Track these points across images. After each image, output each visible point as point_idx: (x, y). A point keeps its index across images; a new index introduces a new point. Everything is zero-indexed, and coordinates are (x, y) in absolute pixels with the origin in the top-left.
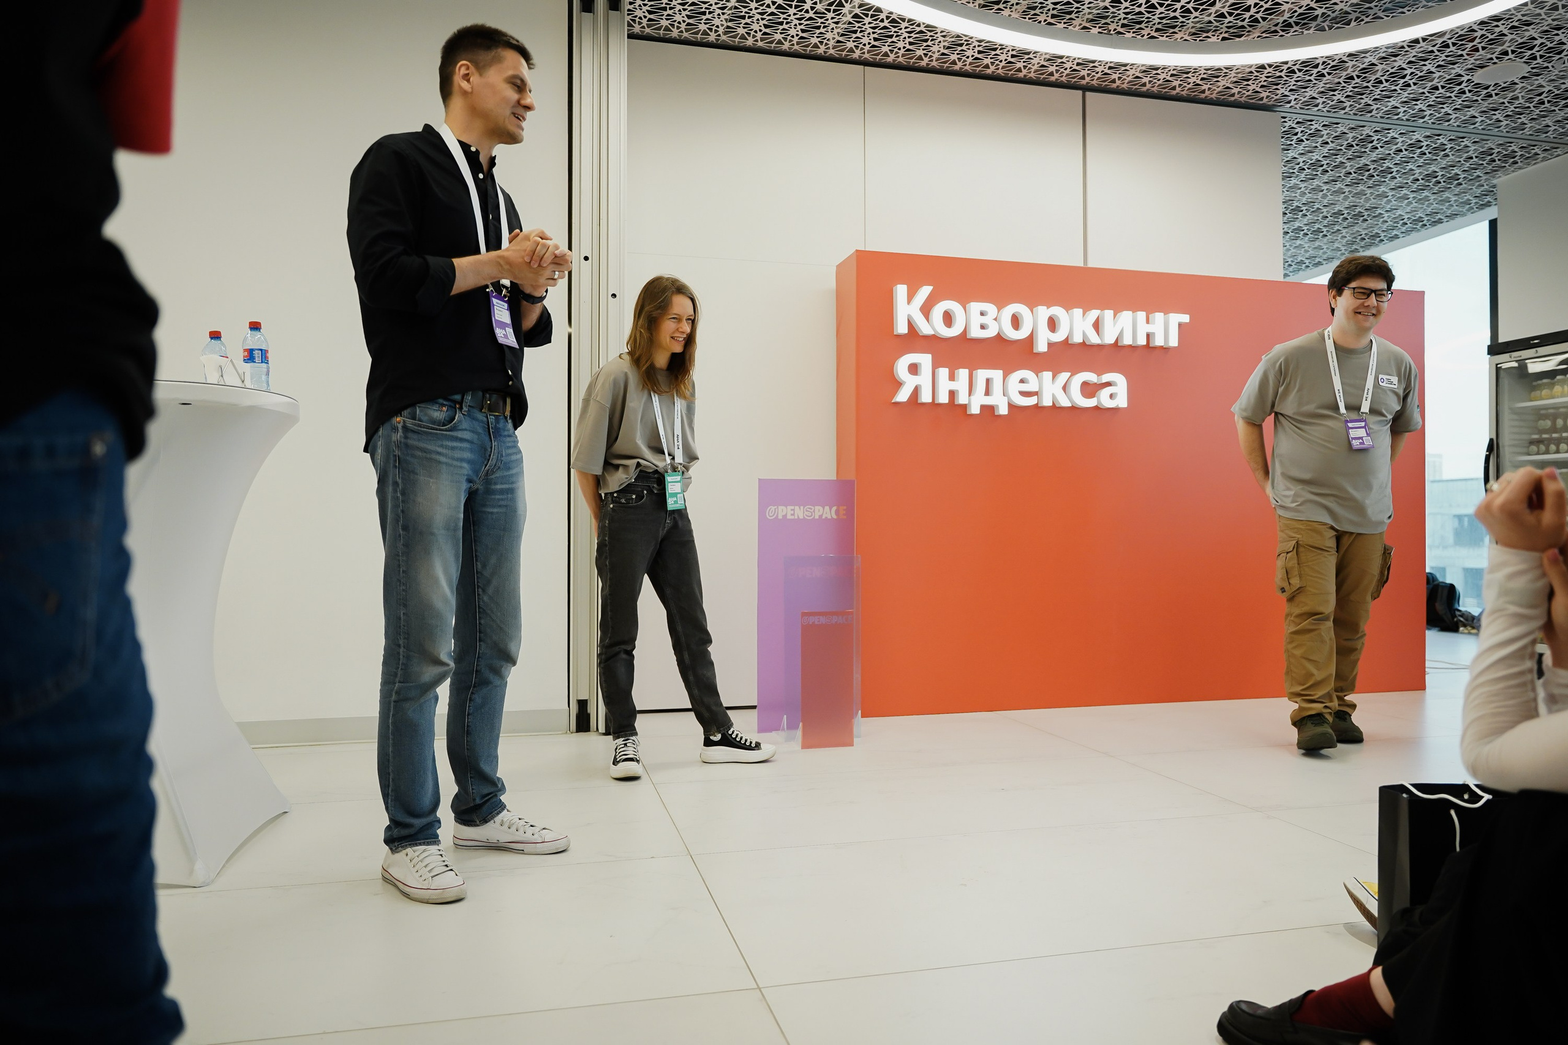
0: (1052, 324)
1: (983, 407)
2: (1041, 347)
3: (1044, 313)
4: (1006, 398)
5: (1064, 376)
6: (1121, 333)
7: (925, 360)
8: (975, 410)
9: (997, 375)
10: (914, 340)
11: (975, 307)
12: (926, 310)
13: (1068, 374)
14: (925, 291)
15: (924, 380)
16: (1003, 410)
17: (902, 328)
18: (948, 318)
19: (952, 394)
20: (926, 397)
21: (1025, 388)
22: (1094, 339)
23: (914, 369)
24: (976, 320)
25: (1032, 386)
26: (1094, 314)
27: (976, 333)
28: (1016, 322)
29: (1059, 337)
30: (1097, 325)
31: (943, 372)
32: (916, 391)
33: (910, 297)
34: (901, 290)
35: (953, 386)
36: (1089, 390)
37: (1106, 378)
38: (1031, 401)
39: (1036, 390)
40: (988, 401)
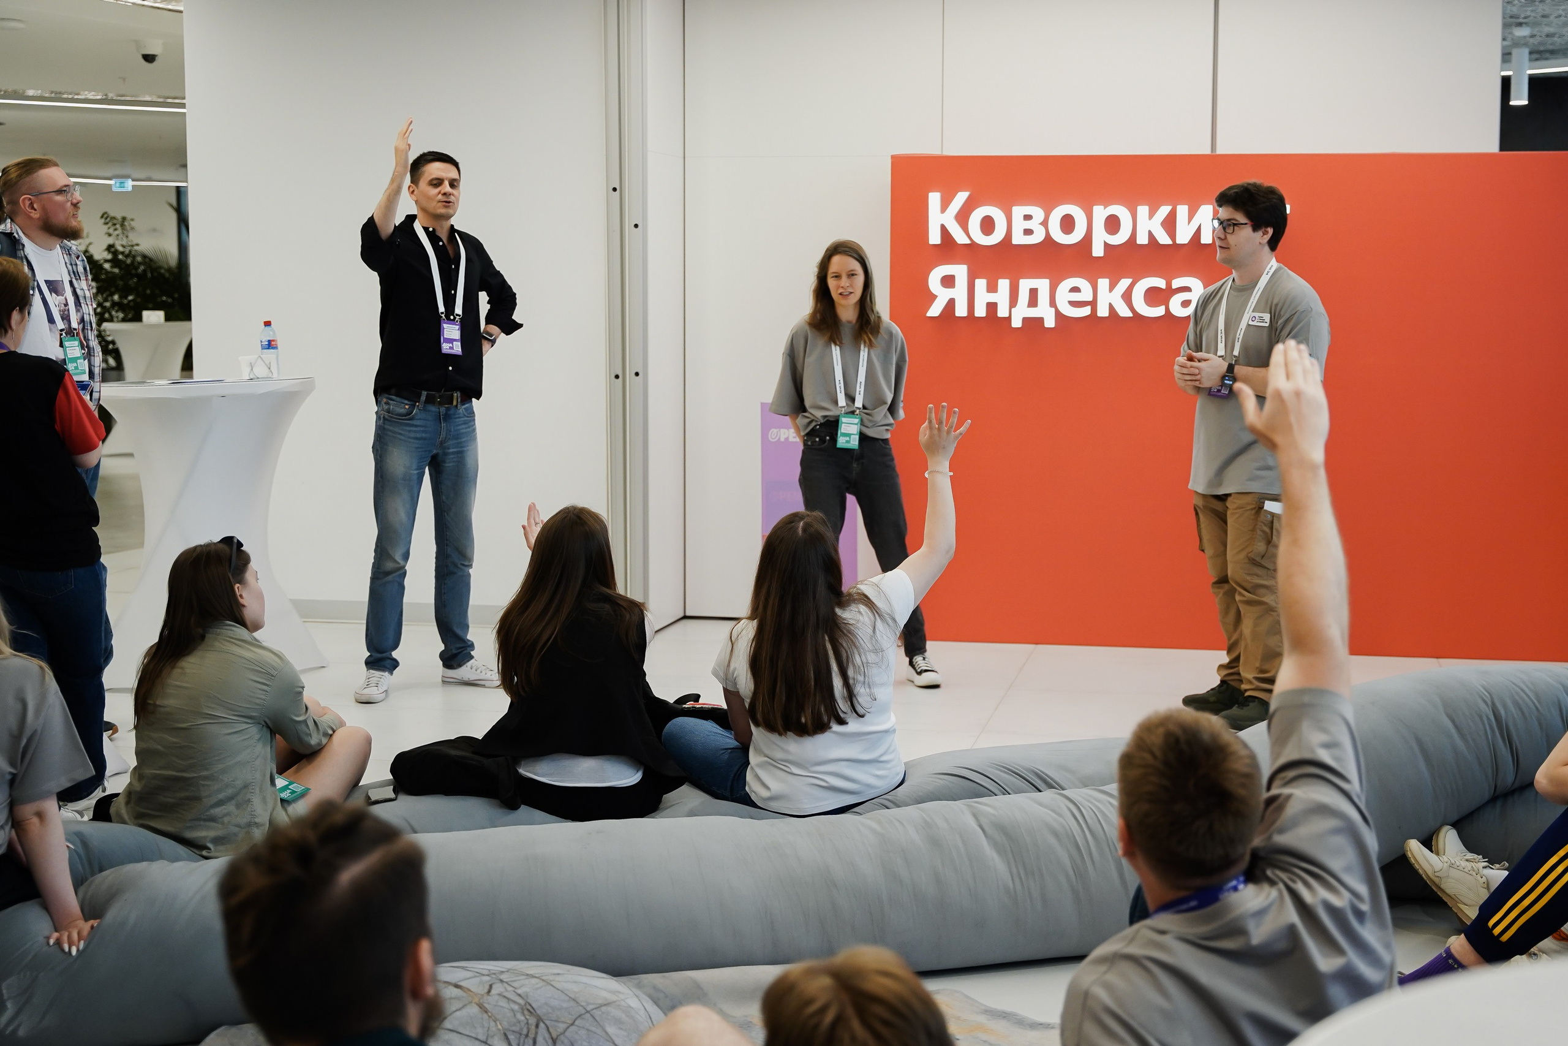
0: (1113, 224)
1: (1026, 320)
2: (1098, 251)
3: (1100, 213)
4: (1053, 310)
5: (1125, 283)
6: (1198, 232)
7: (960, 271)
8: (1016, 323)
9: (1043, 285)
10: (948, 249)
11: (1018, 211)
12: (963, 218)
13: (1129, 281)
14: (961, 198)
15: (960, 294)
16: (1050, 322)
17: (935, 238)
18: (988, 225)
19: (992, 307)
20: (961, 311)
21: (1076, 297)
22: (1164, 239)
23: (948, 281)
24: (1019, 224)
25: (1086, 295)
26: (1164, 211)
27: (1018, 239)
28: (1068, 224)
29: (1120, 238)
30: (1170, 224)
31: (981, 284)
32: (951, 303)
33: (945, 206)
34: (934, 199)
35: (992, 298)
36: (1154, 296)
37: (1177, 283)
38: (1086, 311)
39: (1090, 299)
40: (1033, 313)
